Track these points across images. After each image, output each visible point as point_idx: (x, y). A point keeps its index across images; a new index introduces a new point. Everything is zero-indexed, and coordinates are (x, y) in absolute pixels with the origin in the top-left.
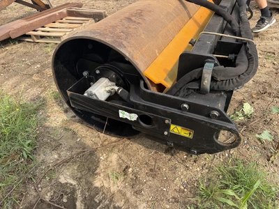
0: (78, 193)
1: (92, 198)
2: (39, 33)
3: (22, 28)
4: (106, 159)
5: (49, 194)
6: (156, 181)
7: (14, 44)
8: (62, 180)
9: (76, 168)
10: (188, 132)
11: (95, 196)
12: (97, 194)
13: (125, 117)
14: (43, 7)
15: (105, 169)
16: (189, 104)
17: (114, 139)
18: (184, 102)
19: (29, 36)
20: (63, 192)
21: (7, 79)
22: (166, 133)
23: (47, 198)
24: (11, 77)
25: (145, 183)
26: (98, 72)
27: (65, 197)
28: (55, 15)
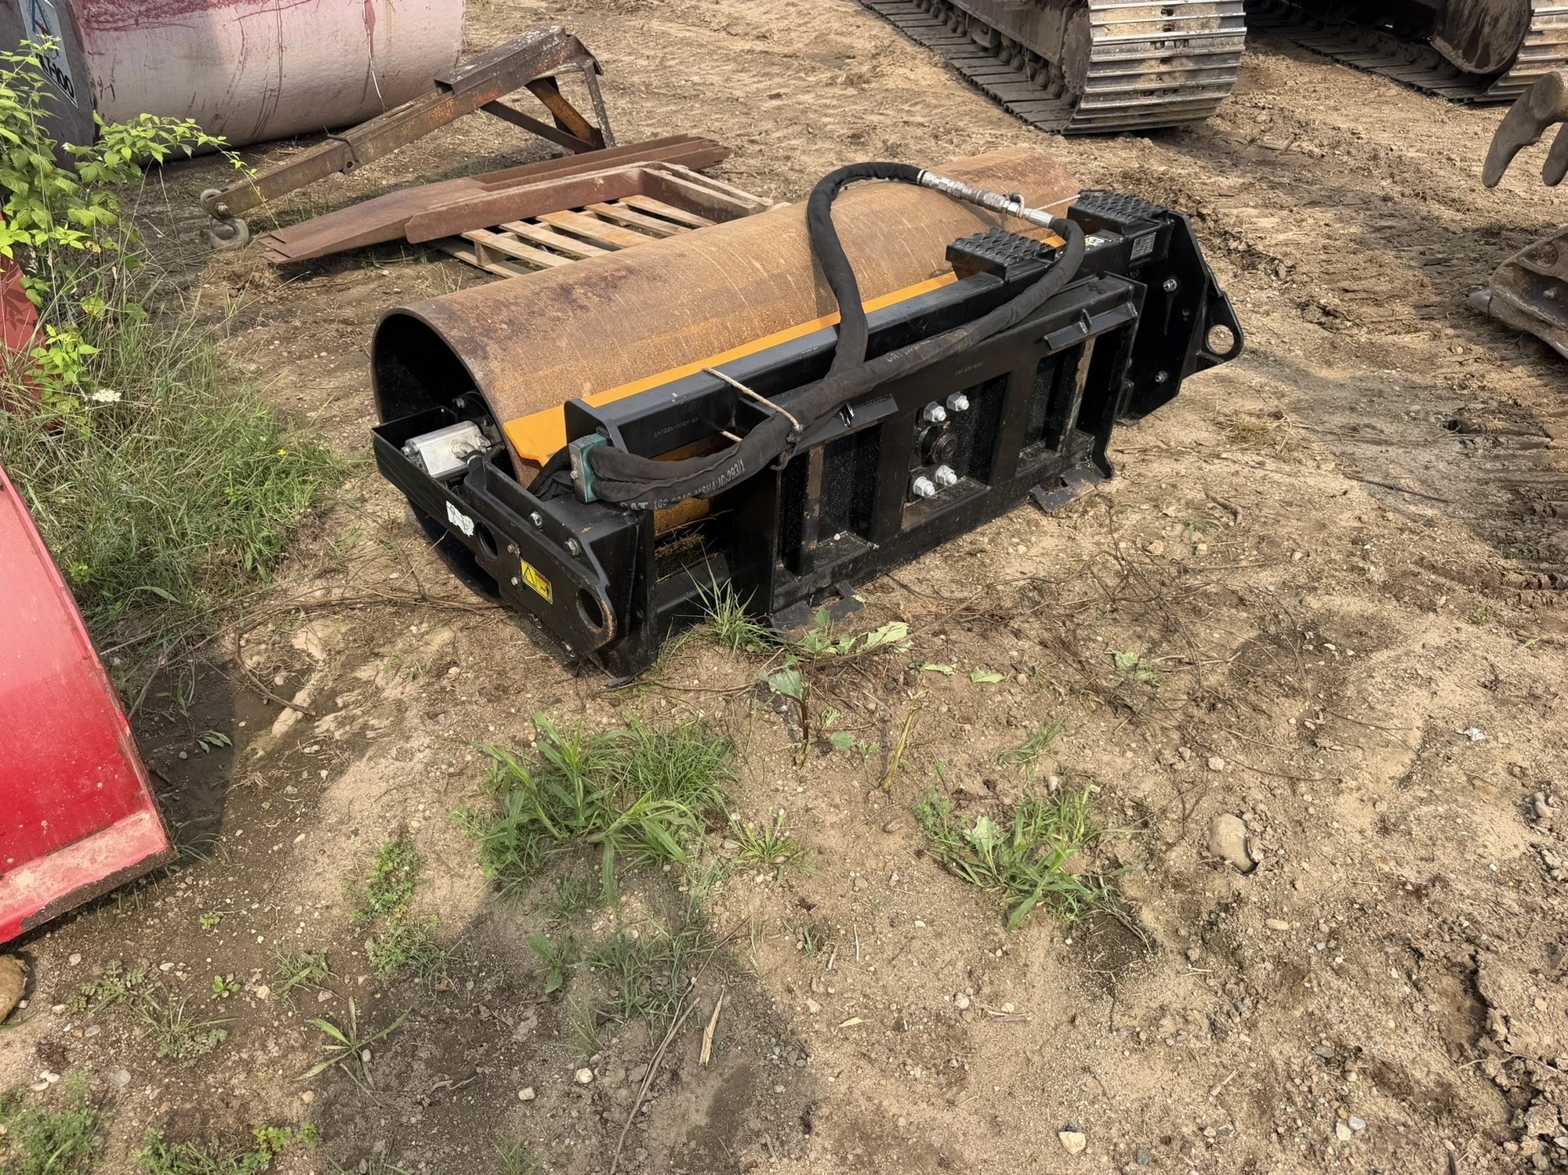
0: (315, 677)
1: (334, 693)
2: (504, 243)
3: (454, 213)
4: (423, 635)
5: (255, 658)
6: (489, 708)
7: (417, 261)
8: (299, 642)
9: (343, 630)
10: (544, 586)
11: (341, 692)
12: (349, 690)
13: (458, 523)
14: (582, 135)
15: (405, 652)
16: (545, 516)
17: (474, 599)
18: (536, 509)
19: (469, 244)
20: (285, 662)
21: (330, 373)
22: (515, 581)
23: (249, 663)
24: (342, 367)
25: (463, 703)
26: (461, 403)
27: (284, 673)
28: (591, 183)
